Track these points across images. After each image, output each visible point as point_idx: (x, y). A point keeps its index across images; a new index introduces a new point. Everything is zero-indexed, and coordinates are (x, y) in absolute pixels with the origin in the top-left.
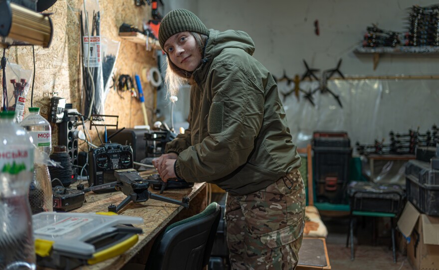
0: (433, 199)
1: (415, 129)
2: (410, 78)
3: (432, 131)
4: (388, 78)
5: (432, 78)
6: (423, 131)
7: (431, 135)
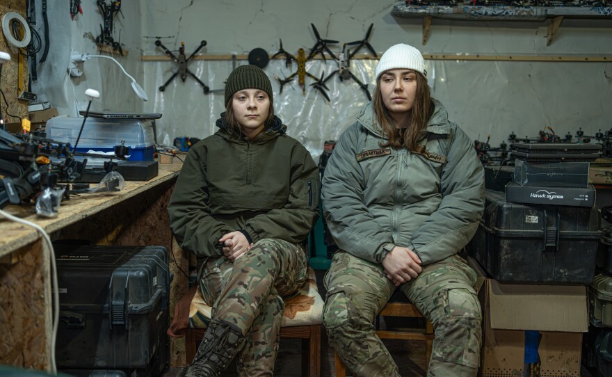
0: (507, 253)
1: (483, 140)
2: (477, 59)
3: (508, 144)
4: (444, 58)
5: (511, 59)
6: (495, 144)
7: (508, 148)
